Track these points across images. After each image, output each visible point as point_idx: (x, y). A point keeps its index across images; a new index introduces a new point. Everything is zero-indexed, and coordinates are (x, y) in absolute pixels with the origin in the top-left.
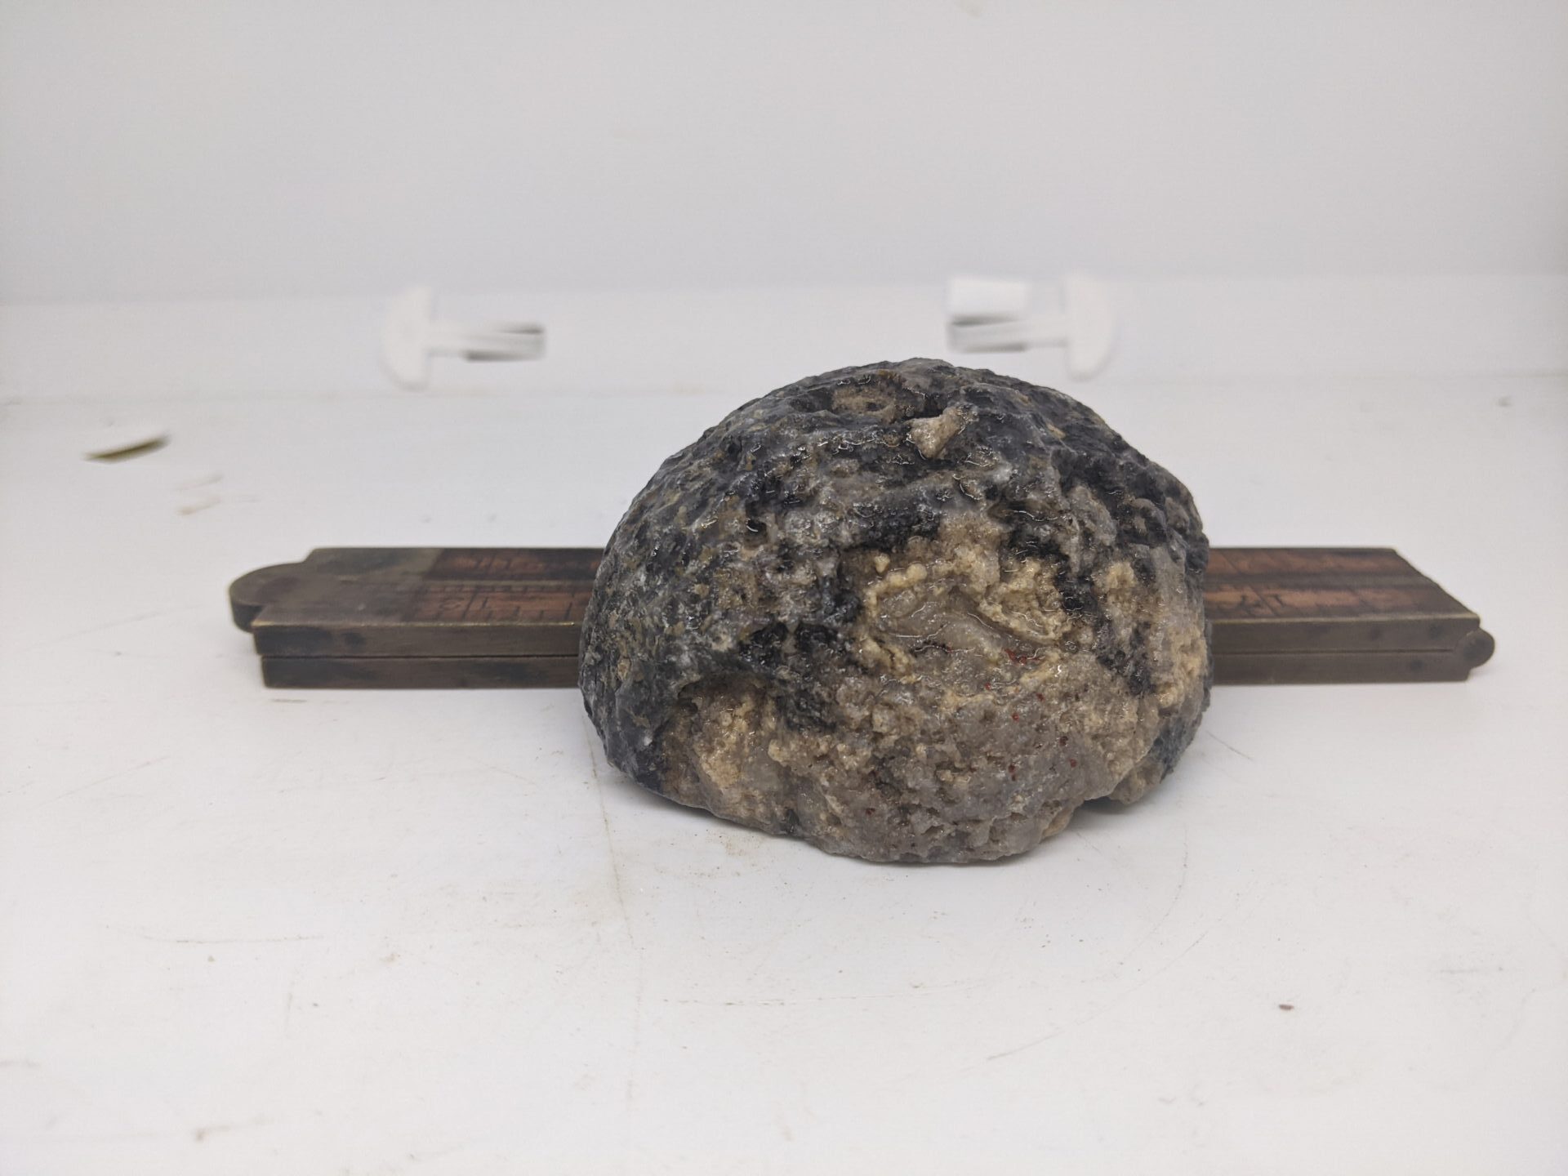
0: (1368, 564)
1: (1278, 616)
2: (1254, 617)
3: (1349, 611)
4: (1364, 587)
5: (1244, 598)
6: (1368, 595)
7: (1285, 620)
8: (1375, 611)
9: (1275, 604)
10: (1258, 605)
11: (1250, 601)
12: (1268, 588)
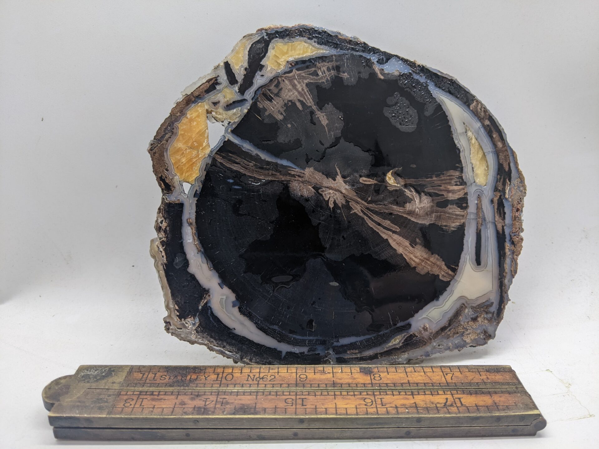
0: (498, 377)
1: (459, 412)
2: (449, 413)
3: (488, 408)
4: (496, 393)
5: (447, 399)
6: (496, 398)
7: (462, 415)
8: (498, 410)
9: (459, 405)
10: (452, 405)
11: (449, 403)
12: (458, 394)
